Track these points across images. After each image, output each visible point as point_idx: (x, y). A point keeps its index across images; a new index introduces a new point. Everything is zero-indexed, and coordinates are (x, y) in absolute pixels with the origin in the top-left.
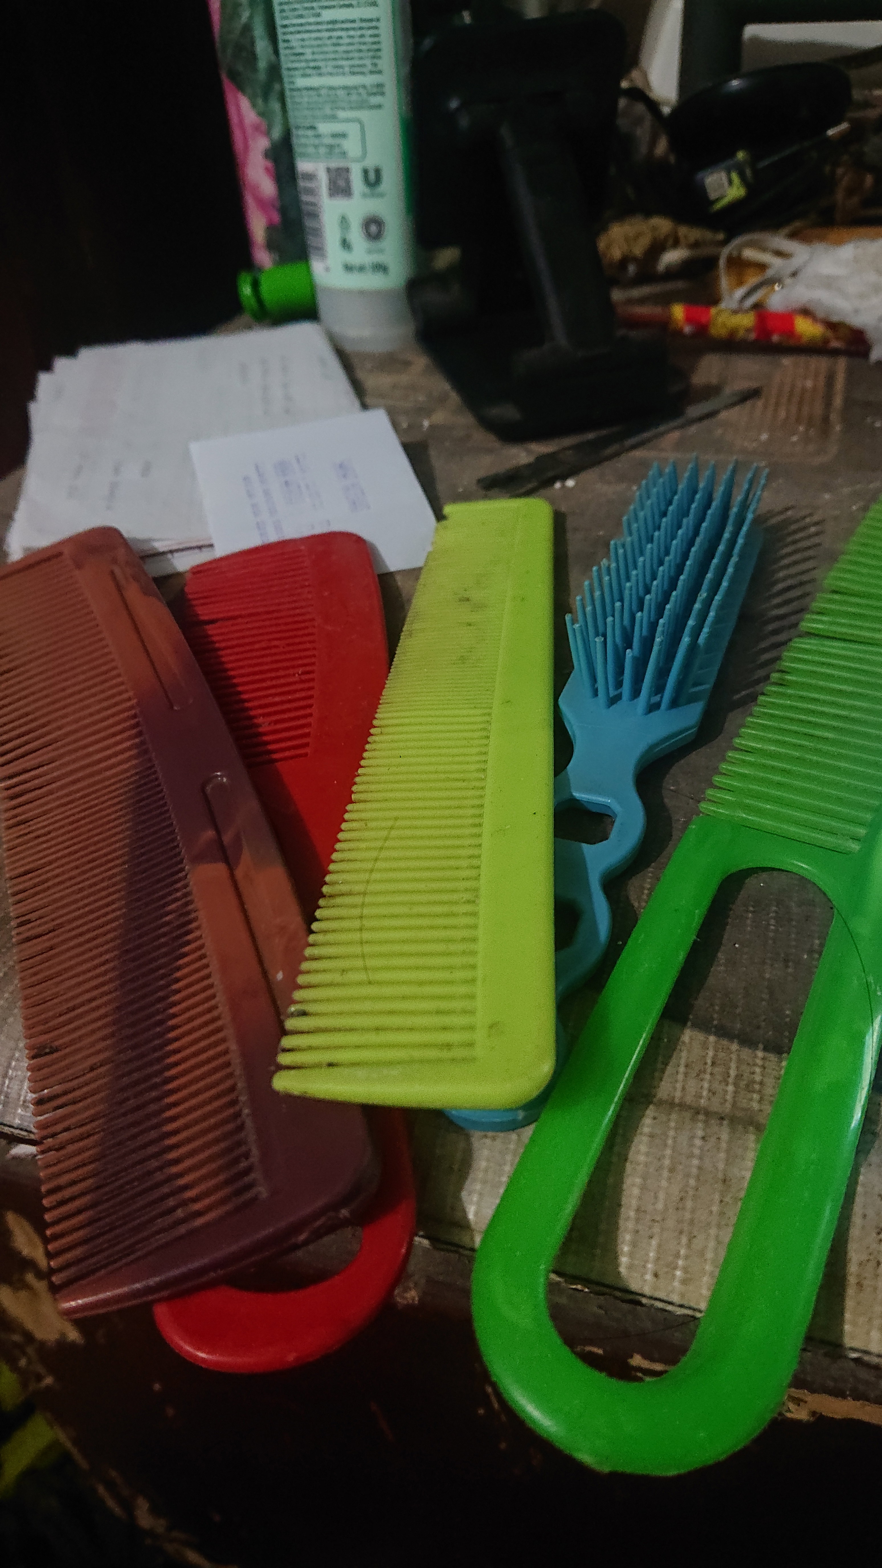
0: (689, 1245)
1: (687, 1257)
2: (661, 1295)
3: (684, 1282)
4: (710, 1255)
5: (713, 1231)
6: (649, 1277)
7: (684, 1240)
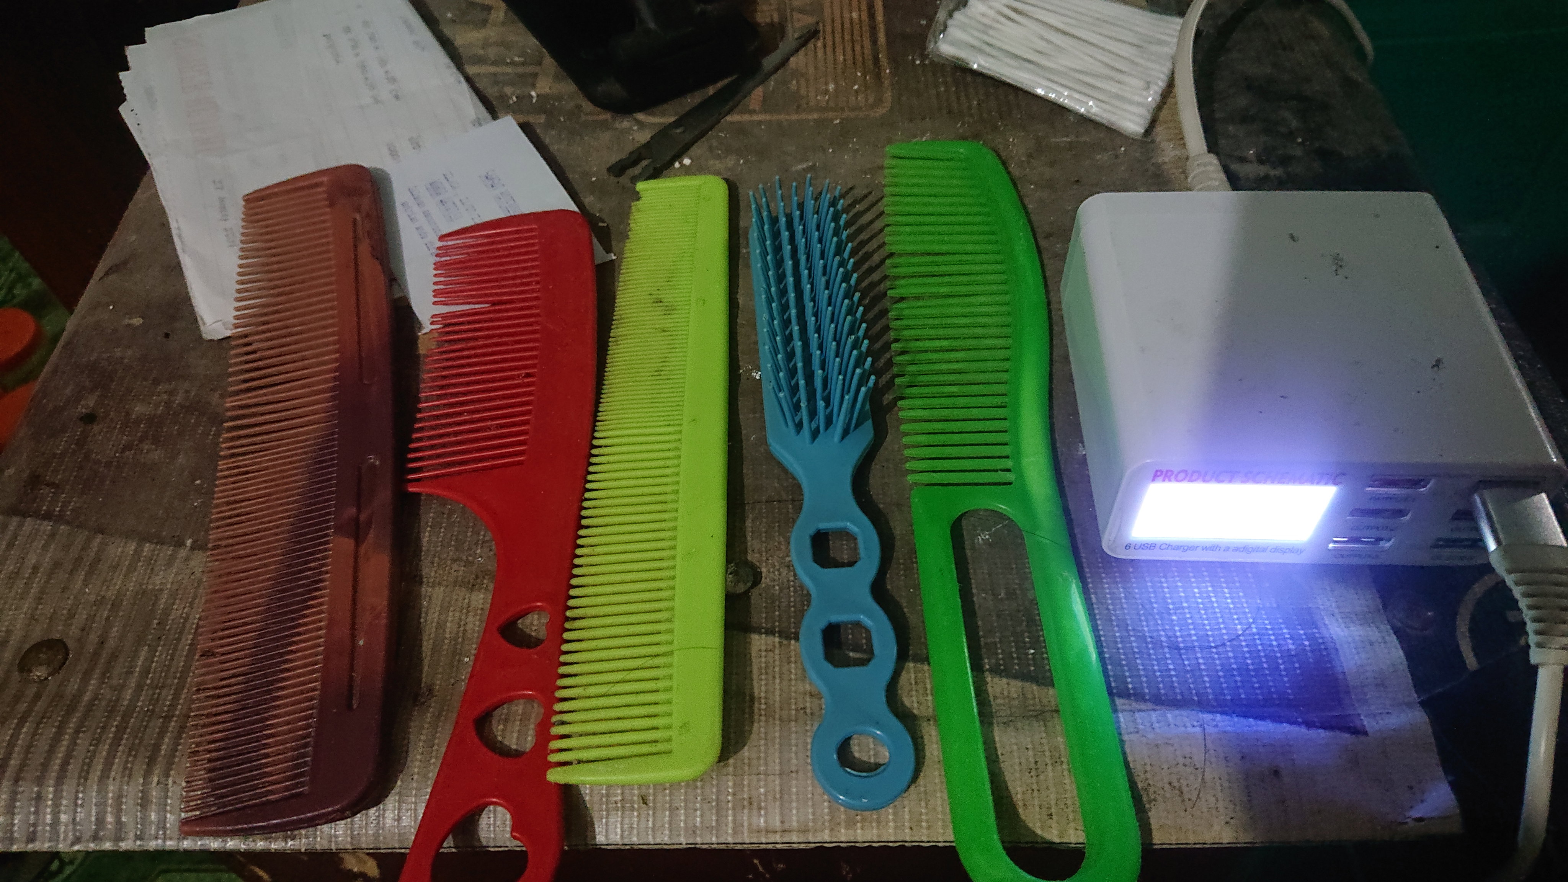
0: (926, 807)
1: (927, 814)
2: (916, 839)
3: (929, 828)
4: (939, 809)
5: (938, 795)
6: (907, 831)
7: (923, 804)
